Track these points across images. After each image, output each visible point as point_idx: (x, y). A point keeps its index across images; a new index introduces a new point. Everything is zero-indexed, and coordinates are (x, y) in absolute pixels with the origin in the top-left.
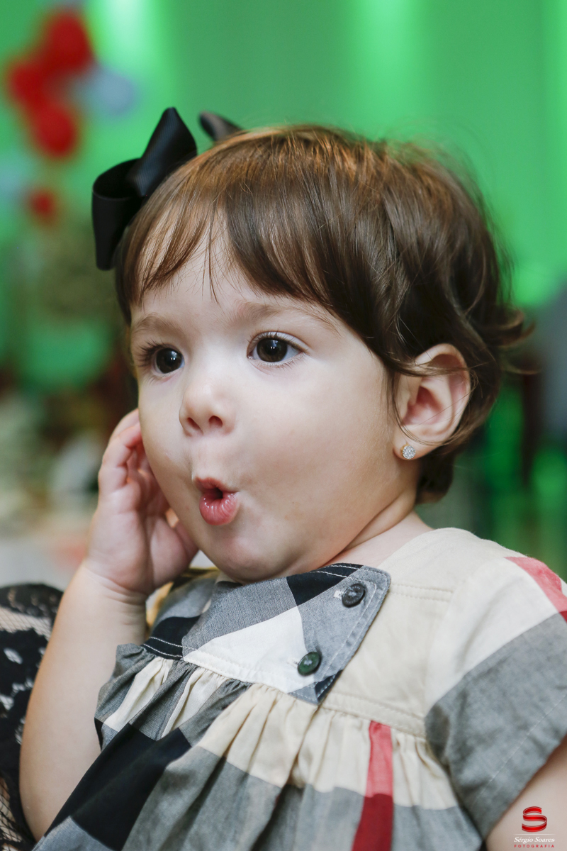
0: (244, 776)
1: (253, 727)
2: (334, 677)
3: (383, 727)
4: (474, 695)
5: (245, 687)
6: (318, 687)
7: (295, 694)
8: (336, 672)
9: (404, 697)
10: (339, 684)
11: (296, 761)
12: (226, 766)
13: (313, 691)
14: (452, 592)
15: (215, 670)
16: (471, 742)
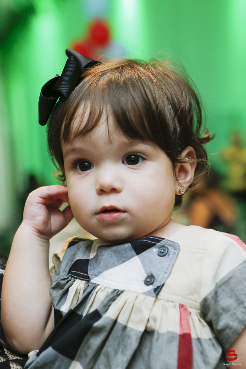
0: (125, 327)
1: (128, 308)
2: (161, 286)
3: (184, 306)
4: (220, 292)
5: (122, 292)
6: (155, 290)
7: (145, 294)
8: (162, 284)
9: (192, 294)
10: (164, 289)
11: (148, 320)
12: (117, 324)
13: (153, 292)
14: (206, 250)
15: (107, 286)
16: (220, 311)
